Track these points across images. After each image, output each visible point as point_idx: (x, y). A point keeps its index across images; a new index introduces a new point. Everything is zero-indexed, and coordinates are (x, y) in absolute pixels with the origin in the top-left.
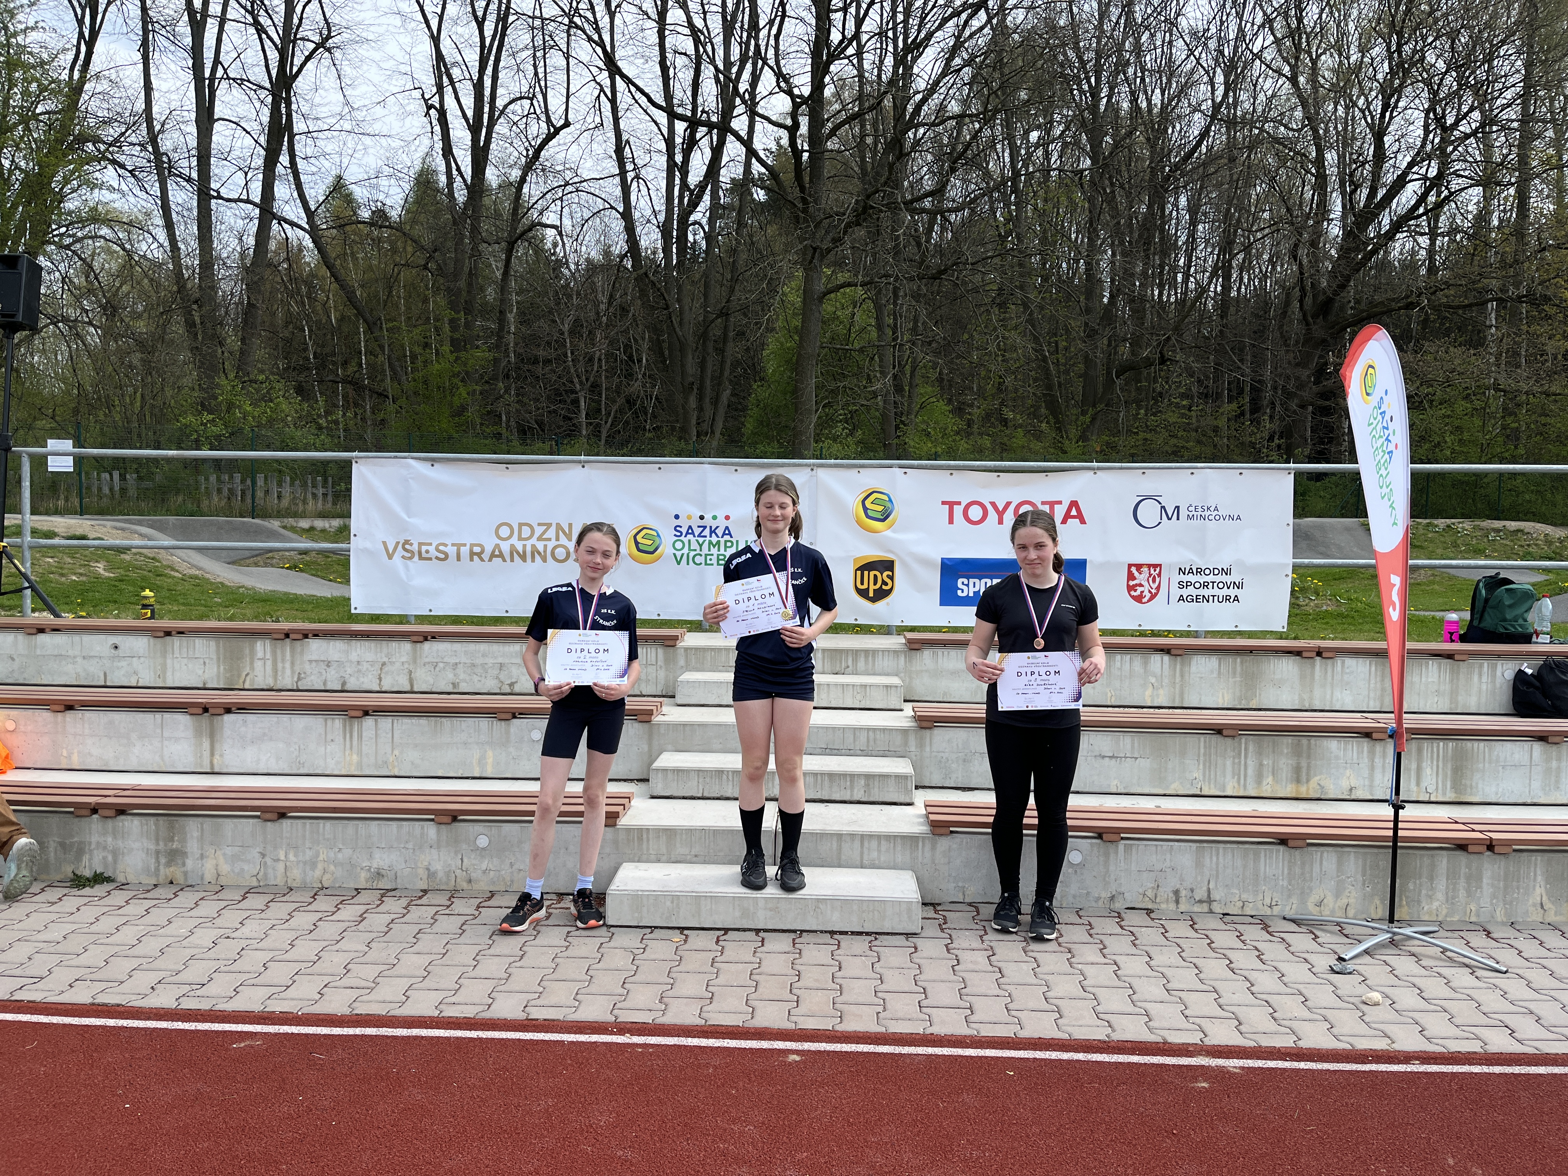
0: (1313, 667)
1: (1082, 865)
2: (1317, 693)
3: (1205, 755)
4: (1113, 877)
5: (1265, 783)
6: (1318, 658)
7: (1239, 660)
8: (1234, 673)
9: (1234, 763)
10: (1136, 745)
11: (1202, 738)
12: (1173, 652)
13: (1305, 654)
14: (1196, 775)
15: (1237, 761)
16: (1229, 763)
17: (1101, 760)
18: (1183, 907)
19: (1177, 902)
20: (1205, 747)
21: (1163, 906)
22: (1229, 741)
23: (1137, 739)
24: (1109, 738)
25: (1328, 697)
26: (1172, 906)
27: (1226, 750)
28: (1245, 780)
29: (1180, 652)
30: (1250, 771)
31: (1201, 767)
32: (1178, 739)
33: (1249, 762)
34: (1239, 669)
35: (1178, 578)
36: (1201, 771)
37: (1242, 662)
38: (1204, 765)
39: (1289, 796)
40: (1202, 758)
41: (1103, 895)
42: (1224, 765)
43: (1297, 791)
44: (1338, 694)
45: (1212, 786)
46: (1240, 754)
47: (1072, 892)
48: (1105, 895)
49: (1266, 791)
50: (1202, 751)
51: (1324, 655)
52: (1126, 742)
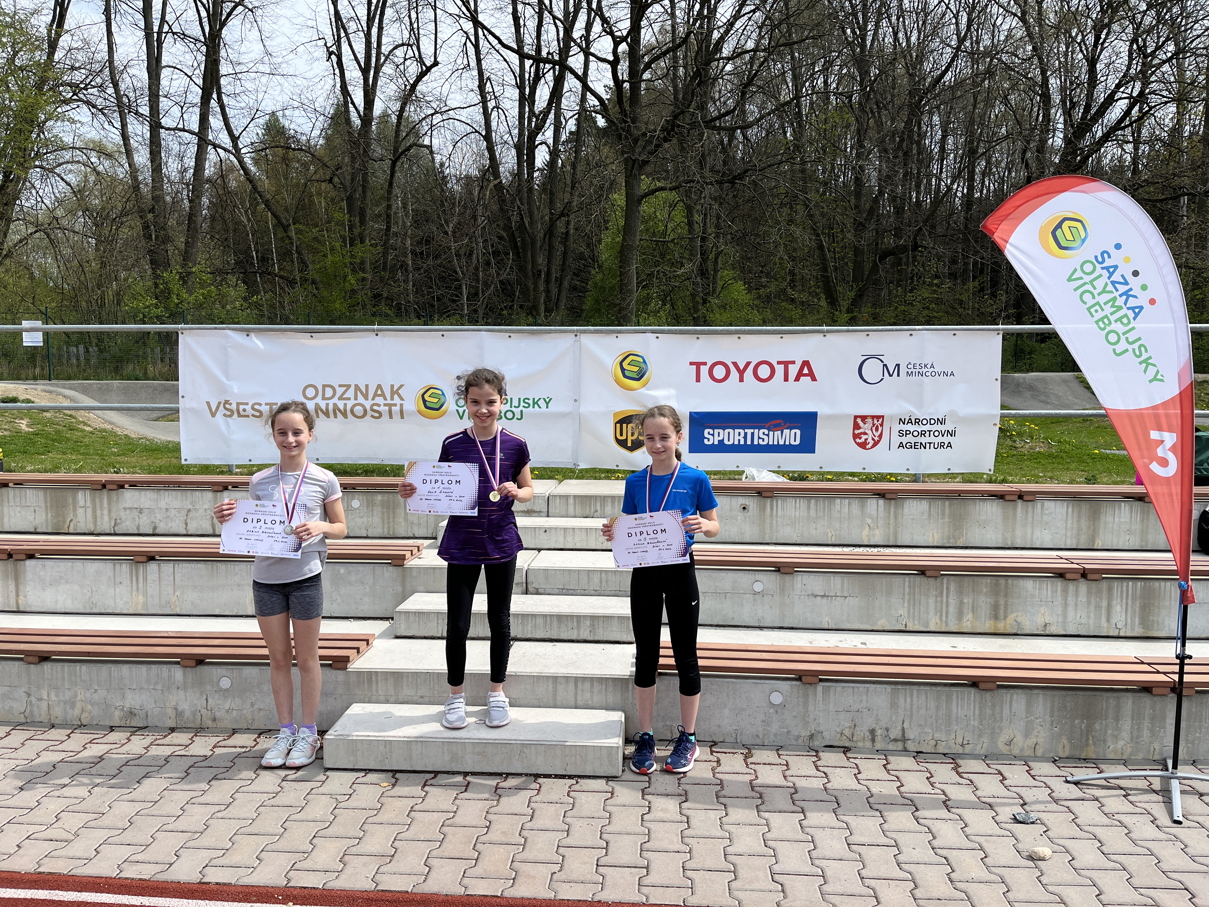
0: (1015, 509)
1: (783, 705)
2: (1019, 532)
3: (909, 594)
4: (812, 717)
5: (965, 620)
6: (1020, 501)
7: (947, 503)
8: (943, 515)
9: (936, 601)
10: (846, 585)
11: (907, 579)
12: (887, 496)
13: (1007, 498)
14: (901, 612)
15: (939, 599)
16: (931, 601)
17: (813, 598)
18: (879, 745)
19: (873, 740)
20: (910, 587)
21: (860, 744)
22: (932, 580)
23: (846, 578)
24: (821, 578)
25: (1029, 536)
26: (868, 744)
27: (929, 589)
28: (947, 617)
29: (893, 496)
30: (952, 609)
31: (906, 605)
32: (885, 580)
33: (951, 600)
34: (947, 511)
35: (897, 427)
36: (906, 609)
37: (950, 505)
38: (909, 602)
39: (988, 631)
40: (906, 597)
41: (803, 733)
42: (928, 603)
43: (995, 627)
44: (1037, 533)
45: (916, 622)
46: (942, 594)
47: (774, 731)
48: (805, 733)
49: (967, 626)
50: (907, 590)
51: (1025, 498)
52: (836, 583)
